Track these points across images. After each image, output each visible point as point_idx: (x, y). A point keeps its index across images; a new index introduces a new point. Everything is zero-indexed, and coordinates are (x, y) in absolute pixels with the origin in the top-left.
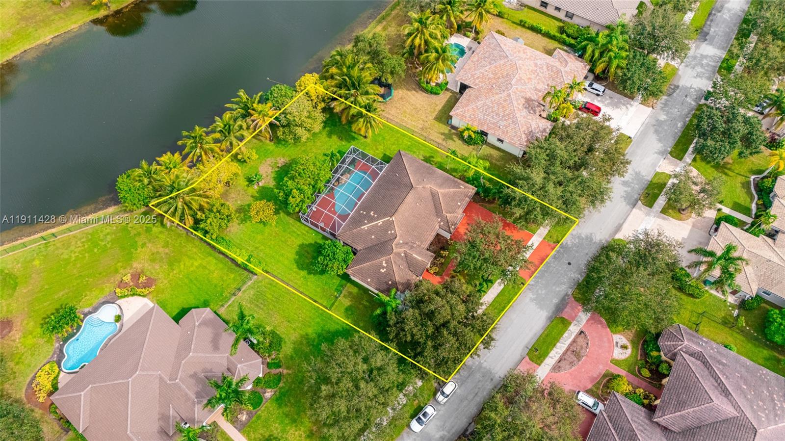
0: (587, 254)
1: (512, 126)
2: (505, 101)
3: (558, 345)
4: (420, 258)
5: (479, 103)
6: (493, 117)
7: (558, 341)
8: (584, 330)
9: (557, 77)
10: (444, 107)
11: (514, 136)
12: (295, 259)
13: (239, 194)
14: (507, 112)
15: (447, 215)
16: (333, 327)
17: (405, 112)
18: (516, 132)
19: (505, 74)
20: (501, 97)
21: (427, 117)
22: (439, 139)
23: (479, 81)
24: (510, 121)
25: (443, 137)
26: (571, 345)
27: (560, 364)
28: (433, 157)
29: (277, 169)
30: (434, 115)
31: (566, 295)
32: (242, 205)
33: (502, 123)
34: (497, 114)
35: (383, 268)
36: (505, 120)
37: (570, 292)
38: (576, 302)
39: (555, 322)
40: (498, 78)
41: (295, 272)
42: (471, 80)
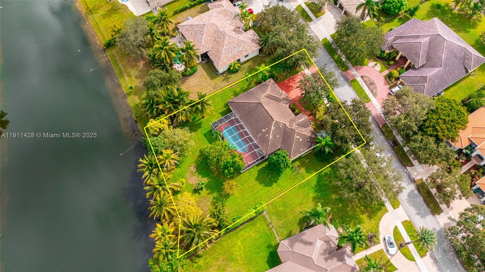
0: (324, 55)
1: (245, 45)
2: (230, 40)
3: (364, 89)
5: (223, 52)
6: (234, 51)
7: (362, 88)
8: (361, 75)
11: (251, 48)
12: (263, 186)
13: (202, 202)
14: (237, 43)
15: (281, 97)
16: (314, 183)
18: (249, 46)
19: (213, 32)
20: (227, 40)
21: (207, 83)
23: (208, 45)
24: (242, 44)
25: (225, 81)
26: (366, 84)
27: (374, 92)
28: (235, 91)
29: (197, 173)
30: (208, 78)
31: (341, 73)
32: (212, 203)
34: (235, 47)
35: (299, 139)
36: (240, 46)
37: (340, 71)
38: (346, 72)
39: (352, 84)
40: (213, 36)
41: (272, 189)
42: (205, 49)
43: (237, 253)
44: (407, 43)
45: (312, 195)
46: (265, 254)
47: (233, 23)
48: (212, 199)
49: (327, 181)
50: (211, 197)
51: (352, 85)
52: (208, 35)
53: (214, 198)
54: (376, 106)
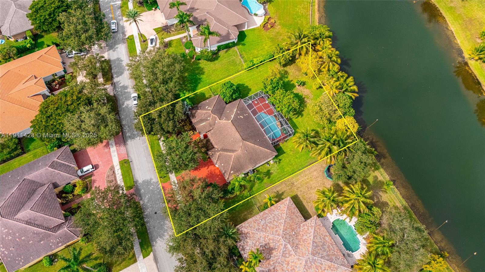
0: (154, 228)
1: (257, 227)
2: (277, 231)
3: (121, 177)
4: (201, 125)
5: (284, 216)
6: (270, 219)
7: (123, 178)
10: (304, 206)
11: (249, 225)
12: (244, 84)
13: (296, 75)
14: (268, 228)
15: (218, 153)
16: (200, 86)
17: (312, 180)
18: (251, 227)
19: (300, 247)
20: (280, 230)
21: (301, 191)
22: (281, 189)
23: (305, 229)
24: (261, 228)
27: (112, 171)
28: (269, 178)
29: (303, 97)
30: (300, 197)
31: (141, 199)
32: (289, 74)
33: (262, 222)
34: (271, 222)
35: (208, 108)
37: (141, 202)
39: (132, 183)
40: (300, 241)
41: (238, 82)
42: (308, 223)
44: (47, 215)
45: (204, 77)
47: (273, 264)
48: (289, 77)
49: (188, 87)
50: (290, 78)
51: (134, 182)
52: (306, 242)
53: (287, 77)
54: (117, 156)
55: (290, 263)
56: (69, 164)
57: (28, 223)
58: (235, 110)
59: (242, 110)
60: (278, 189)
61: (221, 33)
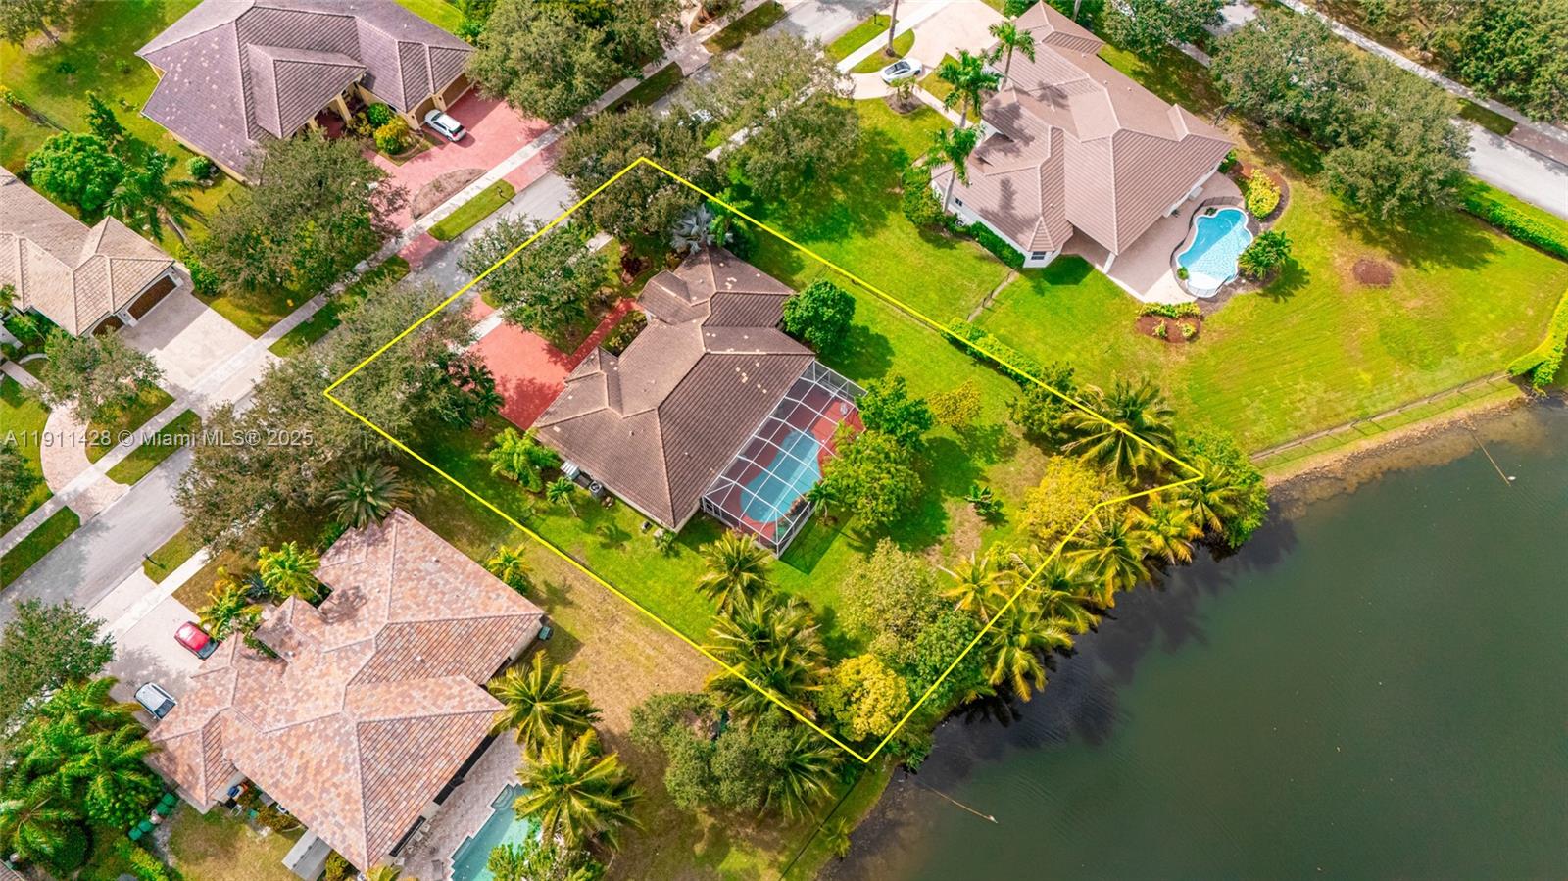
1: (409, 557)
2: (408, 607)
3: (461, 204)
4: (665, 289)
5: (468, 615)
6: (447, 582)
7: (460, 208)
8: (412, 220)
9: (251, 690)
11: (412, 537)
12: (893, 354)
13: (1016, 487)
14: (411, 584)
15: (598, 371)
17: (649, 672)
18: (406, 543)
19: (381, 688)
20: (412, 616)
21: (598, 652)
22: (581, 593)
23: (450, 688)
25: (571, 595)
26: (442, 201)
27: (469, 178)
28: (603, 546)
29: (943, 538)
30: (580, 655)
31: (419, 272)
32: (1005, 462)
33: (430, 567)
34: (435, 585)
35: (731, 282)
36: (420, 571)
37: (412, 275)
38: (407, 259)
39: (454, 234)
40: (400, 684)
41: (890, 332)
42: (472, 694)
43: (1096, 352)
44: (279, 98)
45: (857, 241)
46: (1064, 293)
47: (312, 636)
48: (995, 466)
49: (803, 221)
50: (993, 471)
51: (460, 235)
52: (402, 702)
53: (990, 461)
54: (514, 167)
55: (324, 681)
56: (431, 78)
57: (248, 76)
58: (758, 352)
59: (772, 370)
60: (577, 585)
61: (1016, 204)
